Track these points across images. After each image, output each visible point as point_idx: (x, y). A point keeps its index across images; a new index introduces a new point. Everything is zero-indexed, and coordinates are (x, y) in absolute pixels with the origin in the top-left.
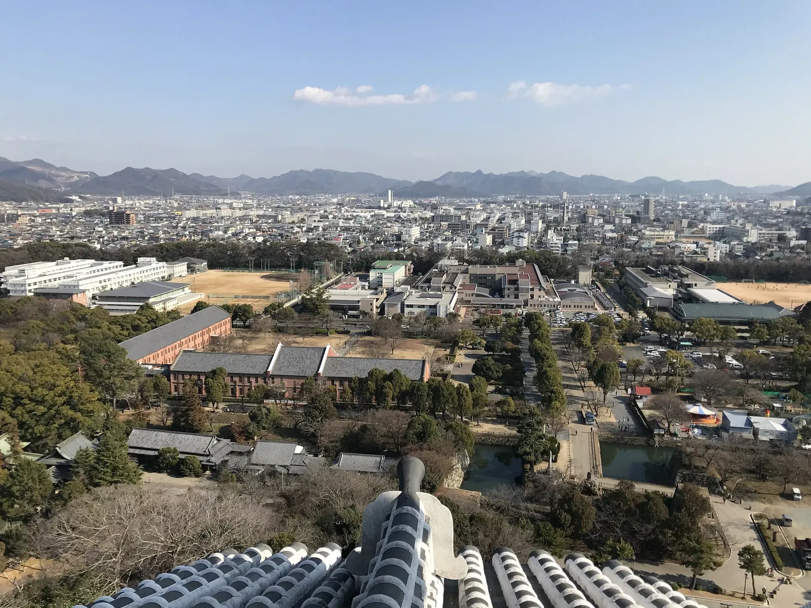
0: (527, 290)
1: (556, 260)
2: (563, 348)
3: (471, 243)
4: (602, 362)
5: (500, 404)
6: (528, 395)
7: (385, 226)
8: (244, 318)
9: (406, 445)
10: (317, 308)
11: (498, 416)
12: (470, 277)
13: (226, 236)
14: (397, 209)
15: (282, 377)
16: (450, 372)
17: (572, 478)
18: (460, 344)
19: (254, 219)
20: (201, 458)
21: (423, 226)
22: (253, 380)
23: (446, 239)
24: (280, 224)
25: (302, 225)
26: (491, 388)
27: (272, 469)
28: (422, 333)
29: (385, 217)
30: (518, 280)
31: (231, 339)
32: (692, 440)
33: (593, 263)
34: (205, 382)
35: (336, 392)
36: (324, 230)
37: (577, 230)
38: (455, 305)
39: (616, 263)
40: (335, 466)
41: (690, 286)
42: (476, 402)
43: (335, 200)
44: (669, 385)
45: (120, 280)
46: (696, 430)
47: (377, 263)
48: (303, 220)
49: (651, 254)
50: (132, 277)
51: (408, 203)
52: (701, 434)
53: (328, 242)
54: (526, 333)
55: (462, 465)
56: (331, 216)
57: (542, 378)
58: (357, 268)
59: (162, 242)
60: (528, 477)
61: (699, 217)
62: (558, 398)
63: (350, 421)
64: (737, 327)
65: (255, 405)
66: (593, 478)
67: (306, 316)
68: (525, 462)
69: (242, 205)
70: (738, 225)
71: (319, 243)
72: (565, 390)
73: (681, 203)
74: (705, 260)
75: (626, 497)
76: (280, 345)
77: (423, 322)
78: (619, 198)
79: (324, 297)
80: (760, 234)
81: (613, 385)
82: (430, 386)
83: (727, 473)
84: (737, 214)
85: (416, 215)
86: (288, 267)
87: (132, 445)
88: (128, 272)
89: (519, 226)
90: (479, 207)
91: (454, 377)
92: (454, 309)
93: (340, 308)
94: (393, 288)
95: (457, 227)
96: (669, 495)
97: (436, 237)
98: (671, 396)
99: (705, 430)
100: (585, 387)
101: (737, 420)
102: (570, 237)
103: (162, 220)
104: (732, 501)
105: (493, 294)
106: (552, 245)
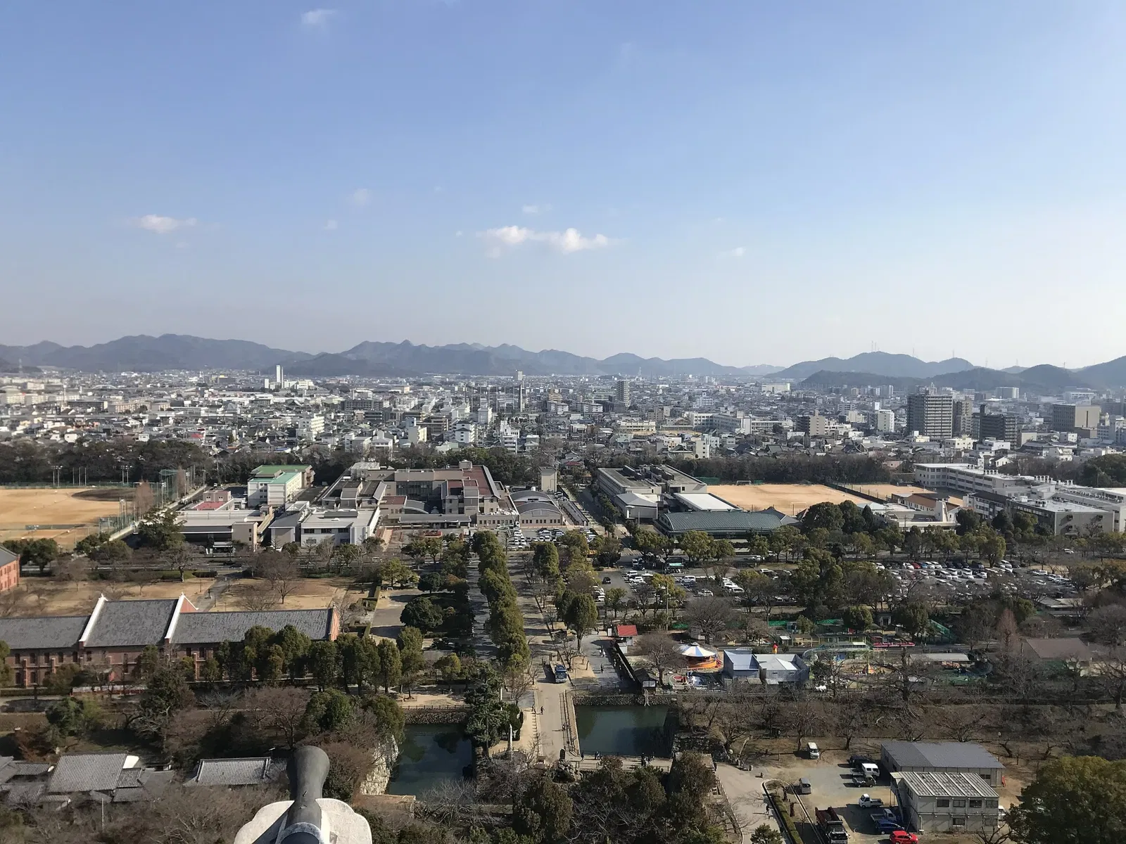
0: (475, 502)
1: (511, 460)
2: (524, 579)
3: (398, 438)
4: (573, 594)
5: (440, 664)
6: (478, 648)
7: (271, 416)
8: (40, 560)
9: (304, 738)
10: (163, 540)
11: (439, 683)
12: (397, 486)
13: (14, 433)
14: (289, 392)
15: (104, 649)
16: (368, 624)
17: (540, 761)
18: (384, 582)
19: (63, 408)
21: (328, 415)
22: (54, 658)
23: (363, 434)
24: (107, 415)
25: (141, 415)
26: (428, 643)
27: (84, 798)
28: (328, 569)
29: (271, 403)
30: (462, 489)
31: (18, 594)
32: (689, 692)
33: (558, 463)
35: (194, 666)
36: (177, 422)
37: (537, 420)
38: (376, 526)
39: (586, 463)
40: (190, 783)
41: (676, 490)
42: (407, 664)
43: (194, 379)
44: (658, 621)
46: (694, 679)
47: (260, 470)
48: (143, 409)
49: (628, 451)
51: (308, 383)
52: (700, 683)
53: (184, 440)
54: (475, 561)
55: (387, 760)
56: (187, 403)
57: (497, 622)
58: (228, 479)
60: (481, 765)
61: (683, 404)
62: (519, 649)
63: (216, 710)
64: (734, 541)
65: (57, 698)
66: (568, 757)
67: (145, 552)
68: (476, 744)
69: (42, 387)
70: (728, 413)
71: (169, 442)
72: (527, 637)
73: (661, 386)
74: (693, 457)
75: (611, 780)
76: (102, 600)
77: (329, 554)
78: (587, 380)
79: (175, 523)
80: (753, 424)
81: (588, 625)
82: (339, 647)
83: (733, 732)
84: (726, 399)
85: (319, 400)
86: (117, 478)
89: (463, 415)
90: (407, 389)
91: (375, 631)
92: (374, 532)
93: (201, 539)
94: (284, 506)
95: (377, 417)
96: (665, 770)
97: (347, 431)
98: (661, 636)
99: (705, 678)
100: (553, 630)
101: (741, 661)
102: (528, 430)
104: (740, 769)
105: (429, 509)
106: (506, 441)
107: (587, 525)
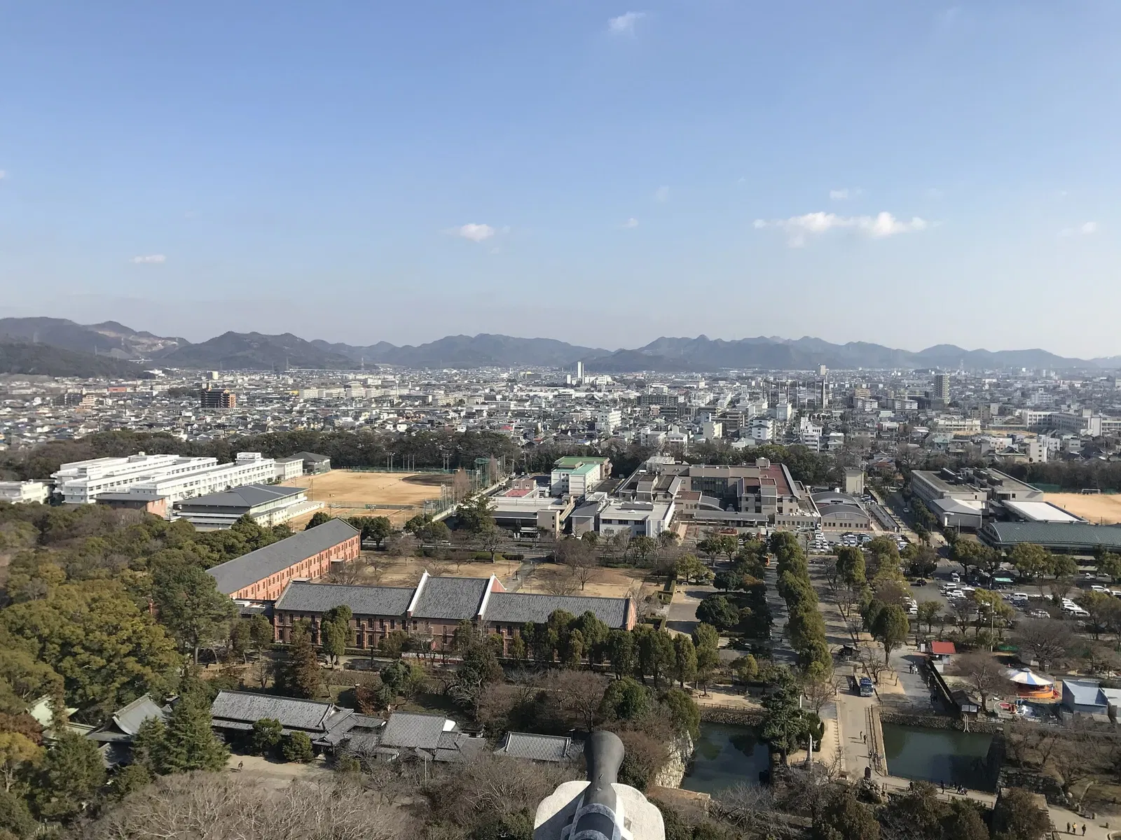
0: (772, 501)
1: (813, 459)
2: (826, 584)
3: (692, 434)
4: (881, 604)
5: (736, 664)
6: (777, 652)
7: (573, 410)
8: (377, 536)
9: (602, 723)
10: (477, 523)
11: (735, 683)
12: (692, 482)
13: (357, 423)
14: (589, 387)
15: (427, 620)
16: (664, 617)
17: (842, 776)
18: (679, 577)
19: (396, 401)
20: (312, 735)
21: (625, 410)
22: (387, 625)
23: (658, 429)
24: (431, 408)
25: (460, 408)
26: (724, 642)
27: (411, 753)
28: (625, 559)
29: (573, 397)
30: (759, 487)
31: (359, 565)
32: (1019, 723)
33: (865, 463)
34: (321, 626)
35: (503, 643)
36: (490, 415)
37: (842, 417)
38: (671, 520)
39: (898, 464)
40: (500, 752)
41: (1005, 497)
42: (703, 661)
43: (505, 376)
44: (981, 640)
45: (212, 483)
46: (1025, 708)
47: (562, 461)
48: (461, 402)
49: (947, 452)
50: (228, 479)
51: (607, 379)
52: (1032, 714)
53: (495, 431)
54: (772, 562)
55: (682, 754)
56: (499, 397)
57: (796, 627)
58: (534, 468)
59: (271, 431)
60: (778, 772)
61: (1015, 401)
62: (821, 656)
63: (522, 687)
64: (1078, 557)
65: (389, 660)
66: (873, 776)
67: (462, 533)
68: (773, 750)
69: (380, 382)
70: (1071, 412)
71: (483, 433)
72: (829, 645)
73: (987, 381)
74: (1027, 461)
75: (924, 808)
76: (426, 575)
77: (626, 544)
78: (899, 374)
79: (487, 507)
80: (1104, 424)
81: (899, 639)
82: (636, 637)
83: (1073, 774)
84: (1069, 396)
85: (616, 395)
86: (439, 465)
87: (217, 715)
88: (223, 473)
89: (760, 411)
90: (702, 385)
91: (670, 625)
92: (669, 526)
93: (510, 523)
94: (584, 496)
95: (673, 412)
96: (989, 806)
97: (643, 425)
98: (985, 657)
99: (1038, 709)
100: (858, 641)
101: (1084, 694)
102: (832, 428)
103: (272, 401)
104: (1080, 816)
105: (724, 506)
106: (807, 438)
107: (898, 531)
